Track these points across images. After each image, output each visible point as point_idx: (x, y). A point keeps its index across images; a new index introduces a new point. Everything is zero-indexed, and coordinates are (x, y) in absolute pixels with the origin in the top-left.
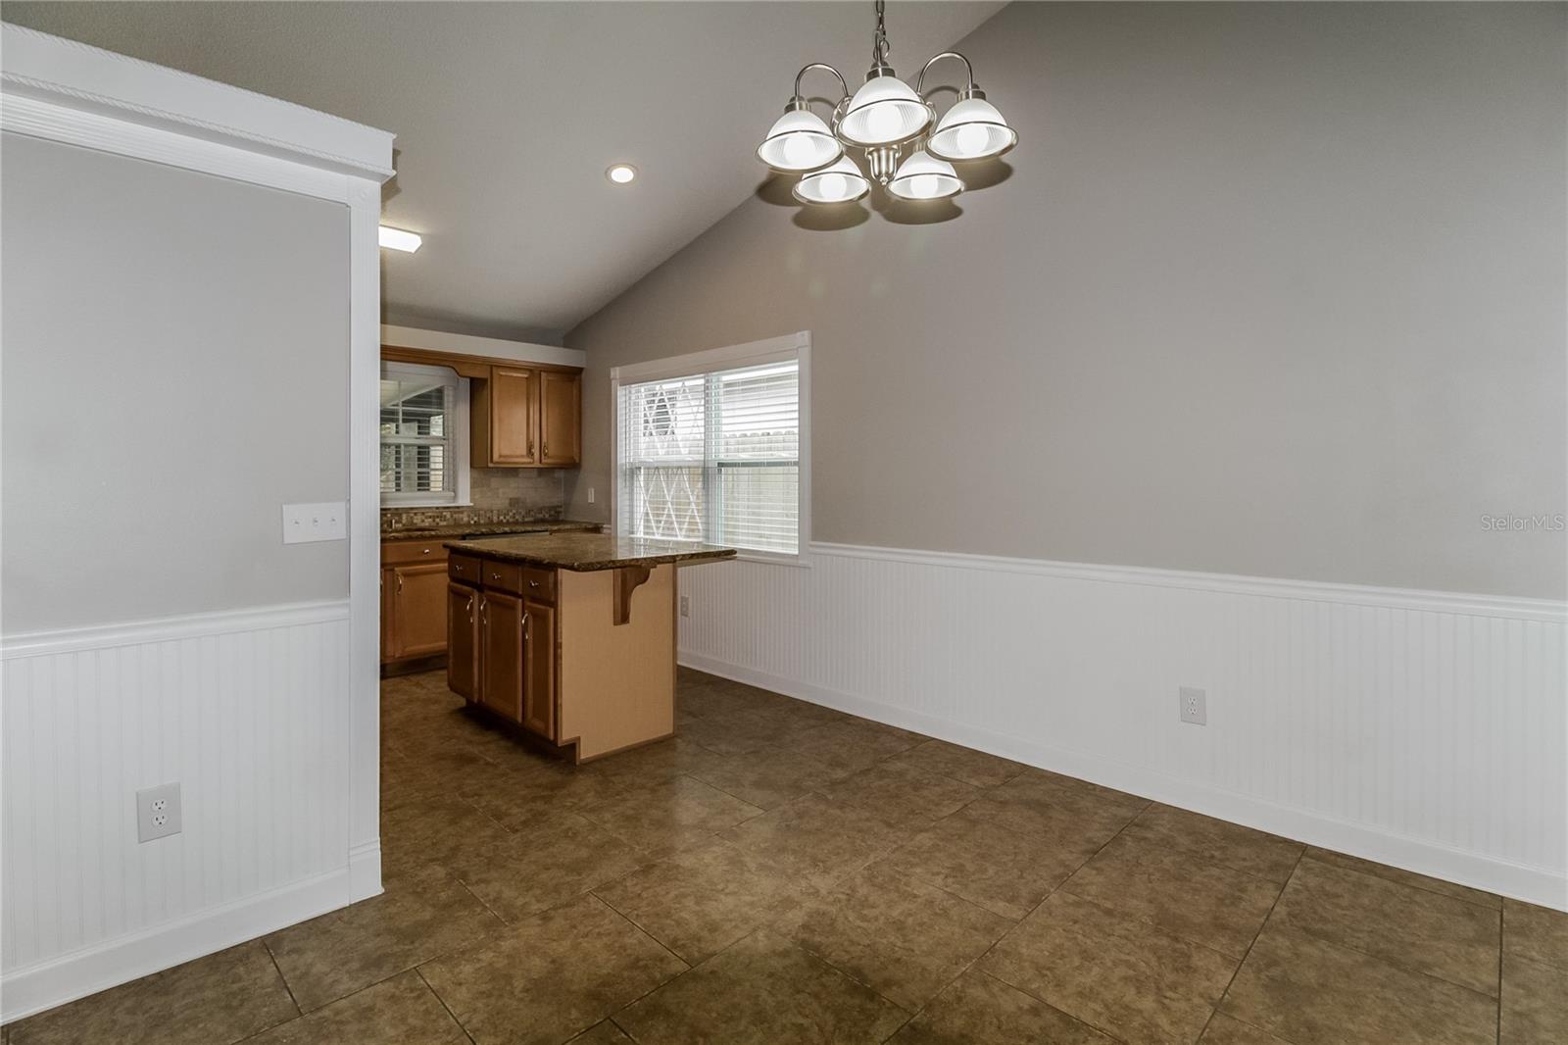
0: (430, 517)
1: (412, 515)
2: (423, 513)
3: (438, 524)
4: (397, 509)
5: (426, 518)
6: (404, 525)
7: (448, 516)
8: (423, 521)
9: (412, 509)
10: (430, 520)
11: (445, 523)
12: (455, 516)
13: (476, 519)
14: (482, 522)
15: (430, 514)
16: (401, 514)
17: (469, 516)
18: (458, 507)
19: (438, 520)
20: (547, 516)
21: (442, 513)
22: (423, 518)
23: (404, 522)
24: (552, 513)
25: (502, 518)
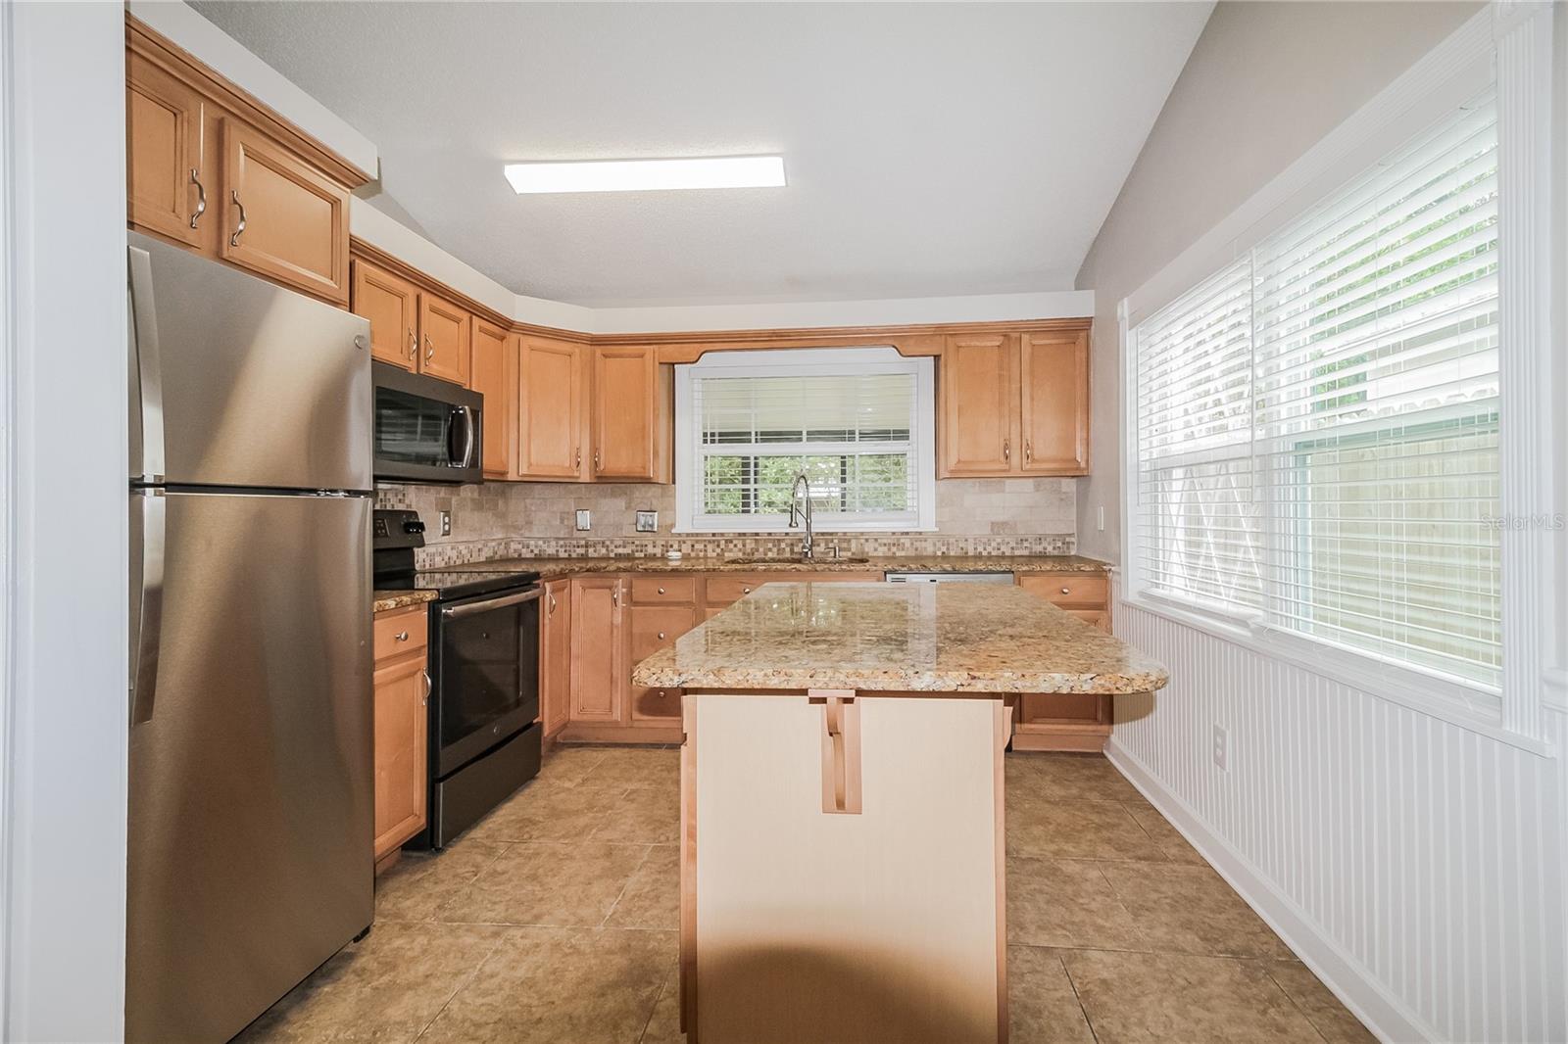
0: (885, 545)
1: (863, 541)
2: (876, 540)
3: (894, 553)
4: (845, 534)
5: (880, 545)
6: (853, 554)
7: (908, 544)
8: (876, 550)
9: (862, 534)
10: (886, 549)
11: (903, 554)
12: (918, 544)
13: (944, 549)
14: (952, 554)
15: (885, 541)
16: (849, 541)
17: (935, 545)
18: (920, 533)
19: (894, 549)
20: (1050, 548)
21: (898, 540)
22: (877, 545)
23: (853, 550)
24: (1060, 544)
25: (980, 549)
